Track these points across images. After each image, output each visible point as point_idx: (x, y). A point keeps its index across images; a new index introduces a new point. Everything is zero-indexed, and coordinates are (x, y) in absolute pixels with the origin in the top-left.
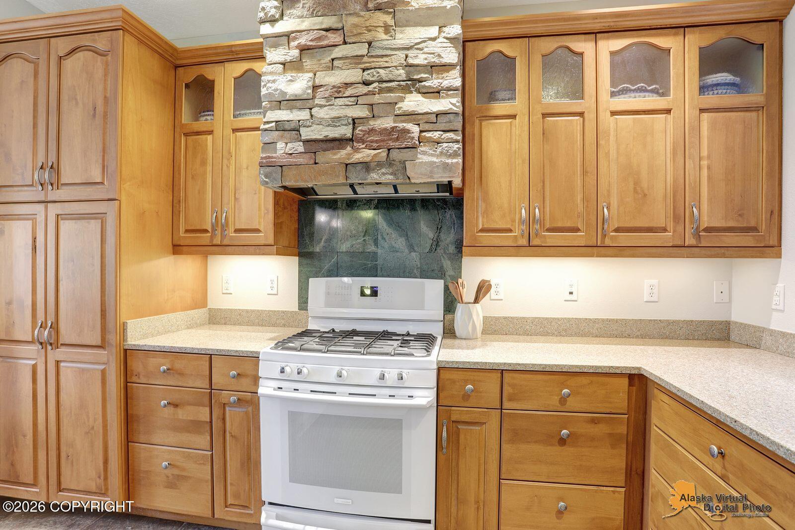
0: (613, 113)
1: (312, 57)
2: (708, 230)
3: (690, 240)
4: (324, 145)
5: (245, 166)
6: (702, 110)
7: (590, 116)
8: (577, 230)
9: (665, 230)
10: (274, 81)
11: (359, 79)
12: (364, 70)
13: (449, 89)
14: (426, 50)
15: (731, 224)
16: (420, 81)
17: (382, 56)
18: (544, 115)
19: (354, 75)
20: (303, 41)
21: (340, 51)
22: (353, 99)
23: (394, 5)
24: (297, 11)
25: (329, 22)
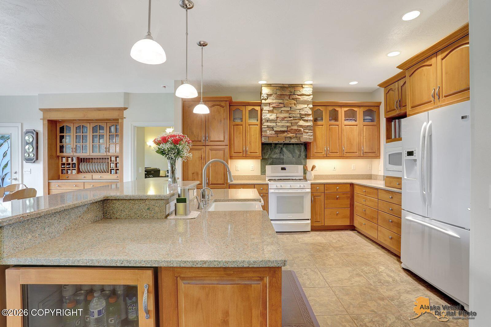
0: (345, 125)
1: (276, 110)
2: (365, 153)
3: (362, 155)
4: (280, 132)
5: (253, 135)
6: (364, 125)
7: (340, 126)
8: (337, 153)
9: (356, 153)
10: (266, 115)
12: (289, 114)
13: (310, 120)
14: (304, 110)
15: (370, 151)
16: (303, 118)
17: (294, 111)
18: (331, 125)
19: (287, 115)
20: (274, 105)
21: (283, 109)
22: (287, 121)
23: (296, 99)
24: (272, 98)
25: (281, 101)
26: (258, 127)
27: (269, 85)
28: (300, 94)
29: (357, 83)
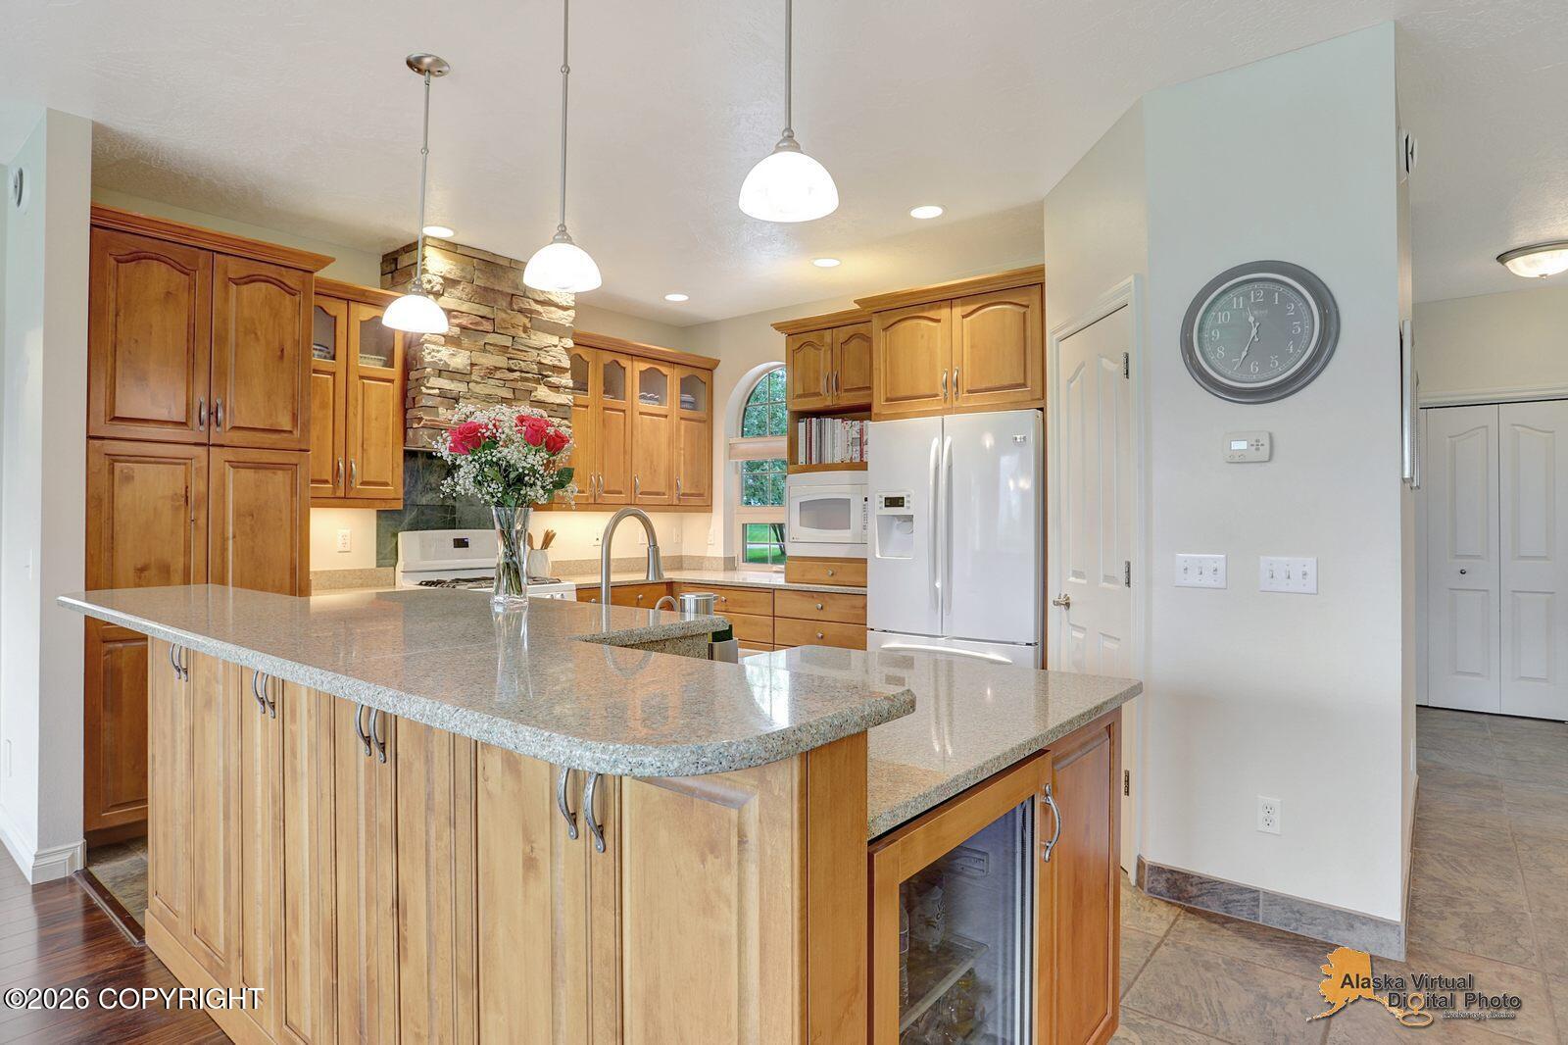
0: (641, 413)
1: (468, 337)
2: (684, 495)
3: (676, 502)
5: (374, 417)
6: (681, 418)
7: (628, 413)
8: (621, 493)
9: (664, 494)
10: (438, 351)
11: (505, 366)
12: (509, 359)
13: (566, 388)
14: (551, 353)
15: (693, 492)
16: (547, 376)
17: (522, 351)
18: (604, 409)
19: (500, 361)
20: (464, 321)
21: (491, 338)
22: (502, 382)
23: (532, 311)
24: (457, 291)
25: (484, 311)
26: (394, 390)
27: (450, 247)
28: (542, 299)
29: (686, 298)
